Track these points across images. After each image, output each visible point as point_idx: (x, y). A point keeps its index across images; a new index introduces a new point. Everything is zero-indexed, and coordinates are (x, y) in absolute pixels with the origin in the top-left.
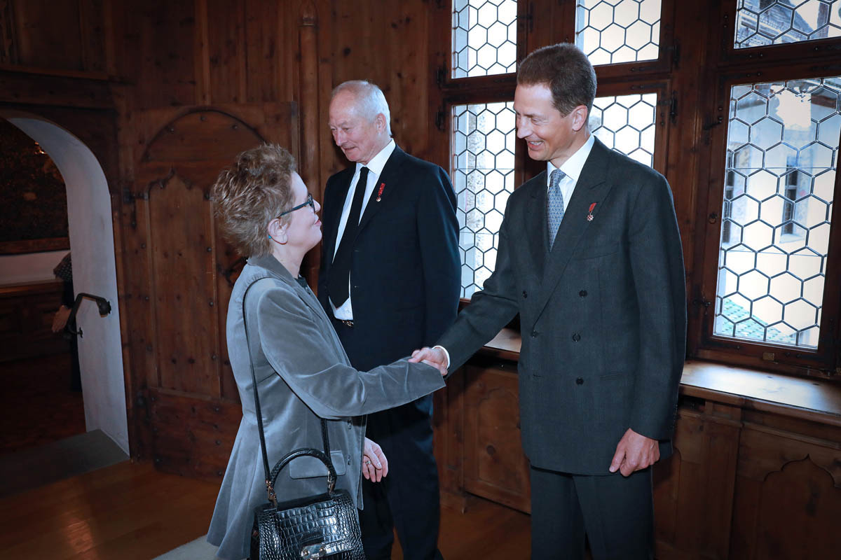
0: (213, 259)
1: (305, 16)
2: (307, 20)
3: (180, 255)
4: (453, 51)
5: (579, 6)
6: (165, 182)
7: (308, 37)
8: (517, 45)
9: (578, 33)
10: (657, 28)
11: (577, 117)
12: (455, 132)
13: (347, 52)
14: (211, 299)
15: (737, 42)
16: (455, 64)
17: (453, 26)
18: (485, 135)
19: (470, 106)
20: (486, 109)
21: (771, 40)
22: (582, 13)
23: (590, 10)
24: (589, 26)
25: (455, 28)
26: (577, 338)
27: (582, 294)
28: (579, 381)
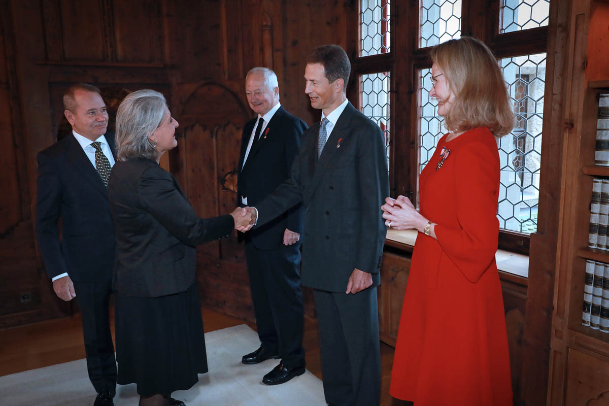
0: (215, 174)
1: (264, 24)
2: (266, 26)
4: (359, 39)
5: (422, 7)
7: (267, 36)
8: (390, 32)
9: (422, 25)
10: (461, 19)
11: (338, 85)
12: (362, 92)
13: (295, 43)
14: (214, 198)
15: (502, 29)
16: (361, 47)
17: (359, 22)
18: (377, 94)
19: (369, 75)
20: (377, 77)
21: (520, 28)
22: (424, 11)
23: (428, 10)
24: (428, 20)
25: (361, 24)
26: (328, 213)
27: (332, 188)
28: (327, 238)
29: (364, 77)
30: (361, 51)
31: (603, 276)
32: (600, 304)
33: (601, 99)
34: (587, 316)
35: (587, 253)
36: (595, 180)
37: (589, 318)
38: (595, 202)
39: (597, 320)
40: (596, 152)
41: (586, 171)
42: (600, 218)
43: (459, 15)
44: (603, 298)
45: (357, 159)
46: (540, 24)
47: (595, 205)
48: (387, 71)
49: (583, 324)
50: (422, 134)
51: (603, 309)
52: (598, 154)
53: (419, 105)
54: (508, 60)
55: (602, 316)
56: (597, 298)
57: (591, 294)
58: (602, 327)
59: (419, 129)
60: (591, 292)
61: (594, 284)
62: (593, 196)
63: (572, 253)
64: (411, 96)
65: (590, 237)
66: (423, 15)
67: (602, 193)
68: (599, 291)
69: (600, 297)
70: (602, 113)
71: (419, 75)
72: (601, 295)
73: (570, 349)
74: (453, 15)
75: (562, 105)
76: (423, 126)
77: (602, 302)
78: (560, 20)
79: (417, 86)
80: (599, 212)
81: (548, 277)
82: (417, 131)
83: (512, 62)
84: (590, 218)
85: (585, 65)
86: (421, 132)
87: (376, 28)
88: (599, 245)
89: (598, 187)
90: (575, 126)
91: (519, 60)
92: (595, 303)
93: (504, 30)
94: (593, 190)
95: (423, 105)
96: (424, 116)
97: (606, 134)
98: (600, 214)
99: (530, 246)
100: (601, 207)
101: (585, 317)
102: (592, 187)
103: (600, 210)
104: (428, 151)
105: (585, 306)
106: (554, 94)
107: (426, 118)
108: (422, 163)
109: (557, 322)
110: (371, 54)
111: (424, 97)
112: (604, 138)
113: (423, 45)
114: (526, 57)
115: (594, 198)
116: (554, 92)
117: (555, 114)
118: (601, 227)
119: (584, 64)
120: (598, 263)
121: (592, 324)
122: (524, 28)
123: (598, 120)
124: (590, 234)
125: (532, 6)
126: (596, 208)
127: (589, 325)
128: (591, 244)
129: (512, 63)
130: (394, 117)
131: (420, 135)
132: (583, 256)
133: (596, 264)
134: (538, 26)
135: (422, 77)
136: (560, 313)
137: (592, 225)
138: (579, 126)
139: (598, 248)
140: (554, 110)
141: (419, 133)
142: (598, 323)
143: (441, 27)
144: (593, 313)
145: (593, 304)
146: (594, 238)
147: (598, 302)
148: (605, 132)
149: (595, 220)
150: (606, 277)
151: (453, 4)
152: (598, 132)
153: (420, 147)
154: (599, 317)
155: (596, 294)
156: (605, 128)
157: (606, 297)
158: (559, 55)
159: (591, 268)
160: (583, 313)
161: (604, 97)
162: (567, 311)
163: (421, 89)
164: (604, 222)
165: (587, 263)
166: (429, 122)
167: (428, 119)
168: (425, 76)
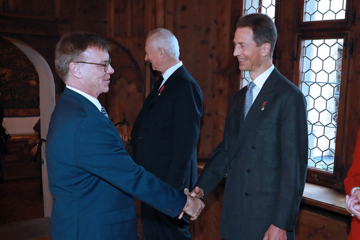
11: (265, 49)
26: (248, 171)
28: (247, 194)
45: (280, 122)
53: (301, 71)
64: (293, 63)
71: (303, 46)
79: (300, 54)
95: (304, 71)
96: (305, 81)
107: (307, 83)
111: (305, 65)
113: (307, 19)
135: (304, 47)
143: (323, 6)
163: (303, 57)
166: (309, 86)
167: (310, 84)
168: (307, 46)
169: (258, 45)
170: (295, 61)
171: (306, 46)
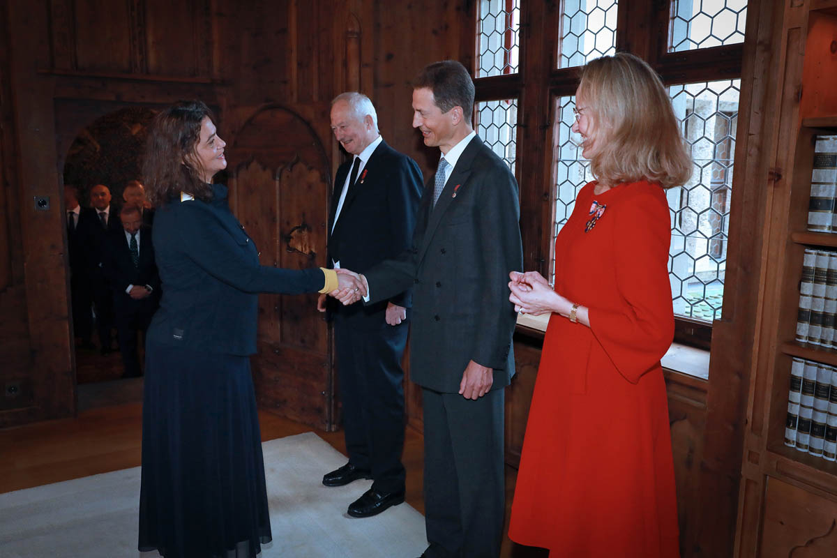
0: (278, 228)
1: (350, 30)
2: (352, 33)
3: (257, 223)
4: (476, 54)
5: (563, 14)
6: (248, 164)
7: (353, 46)
8: (519, 47)
9: (562, 39)
10: (615, 32)
11: (455, 115)
12: (477, 125)
13: (390, 57)
14: (275, 260)
15: (672, 47)
16: (478, 66)
17: (477, 32)
18: (499, 129)
19: (489, 102)
20: (499, 105)
21: (696, 46)
22: (567, 21)
23: (571, 18)
24: (570, 32)
25: (480, 34)
26: (439, 285)
27: (443, 251)
28: (437, 318)
29: (482, 105)
30: (479, 70)
31: (815, 379)
32: (810, 417)
33: (818, 142)
34: (792, 434)
35: (793, 348)
36: (807, 250)
37: (795, 436)
38: (807, 280)
39: (806, 439)
40: (810, 213)
41: (797, 238)
42: (813, 301)
43: (614, 27)
44: (815, 409)
45: (477, 213)
46: (723, 41)
47: (806, 284)
48: (513, 97)
49: (786, 444)
50: (559, 183)
51: (814, 424)
52: (812, 216)
53: (556, 144)
54: (680, 88)
55: (813, 434)
56: (807, 409)
57: (798, 404)
58: (813, 449)
59: (554, 177)
60: (799, 401)
61: (803, 391)
62: (804, 272)
63: (775, 348)
64: (545, 132)
65: (798, 327)
66: (565, 26)
67: (817, 268)
68: (810, 400)
69: (811, 408)
70: (820, 161)
71: (558, 105)
72: (812, 405)
73: (768, 477)
74: (605, 26)
75: (760, 149)
76: (561, 172)
77: (814, 415)
78: (762, 35)
79: (554, 119)
80: (811, 294)
81: (736, 378)
82: (553, 179)
83: (683, 90)
84: (798, 301)
85: (799, 96)
86: (557, 180)
87: (498, 41)
88: (811, 339)
89: (812, 260)
90: (783, 177)
91: (693, 88)
92: (802, 416)
93: (675, 48)
94: (804, 265)
95: (561, 145)
96: (562, 159)
97: (824, 190)
98: (814, 296)
99: (712, 337)
100: (814, 287)
101: (789, 435)
102: (803, 260)
103: (814, 291)
104: (566, 206)
105: (789, 420)
106: (751, 135)
107: (564, 162)
108: (557, 221)
109: (751, 441)
110: (491, 75)
111: (562, 134)
112: (821, 195)
113: (563, 64)
114: (703, 85)
115: (805, 274)
116: (750, 132)
117: (751, 161)
118: (814, 313)
119: (798, 94)
120: (809, 362)
121: (798, 445)
122: (701, 47)
123: (814, 170)
124: (798, 323)
125: (712, 18)
126: (808, 288)
127: (794, 446)
128: (799, 337)
129: (684, 92)
130: (522, 159)
131: (557, 185)
132: (788, 352)
133: (806, 364)
134: (721, 45)
135: (560, 107)
136: (756, 429)
137: (801, 311)
138: (788, 178)
139: (810, 342)
140: (750, 155)
141: (554, 181)
142: (808, 444)
143: (587, 43)
144: (801, 430)
145: (800, 417)
146: (804, 329)
147: (808, 414)
148: (822, 186)
149: (805, 304)
150: (820, 381)
151: (606, 12)
152: (813, 186)
153: (556, 200)
154: (808, 436)
155: (806, 404)
156: (822, 181)
157: (819, 408)
158: (758, 83)
159: (799, 369)
160: (787, 429)
161: (823, 139)
162: (766, 426)
163: (559, 123)
164: (819, 308)
165: (794, 362)
166: (568, 167)
167: (568, 163)
168: (564, 106)
169: (444, 111)
170: (547, 131)
171: (562, 106)
